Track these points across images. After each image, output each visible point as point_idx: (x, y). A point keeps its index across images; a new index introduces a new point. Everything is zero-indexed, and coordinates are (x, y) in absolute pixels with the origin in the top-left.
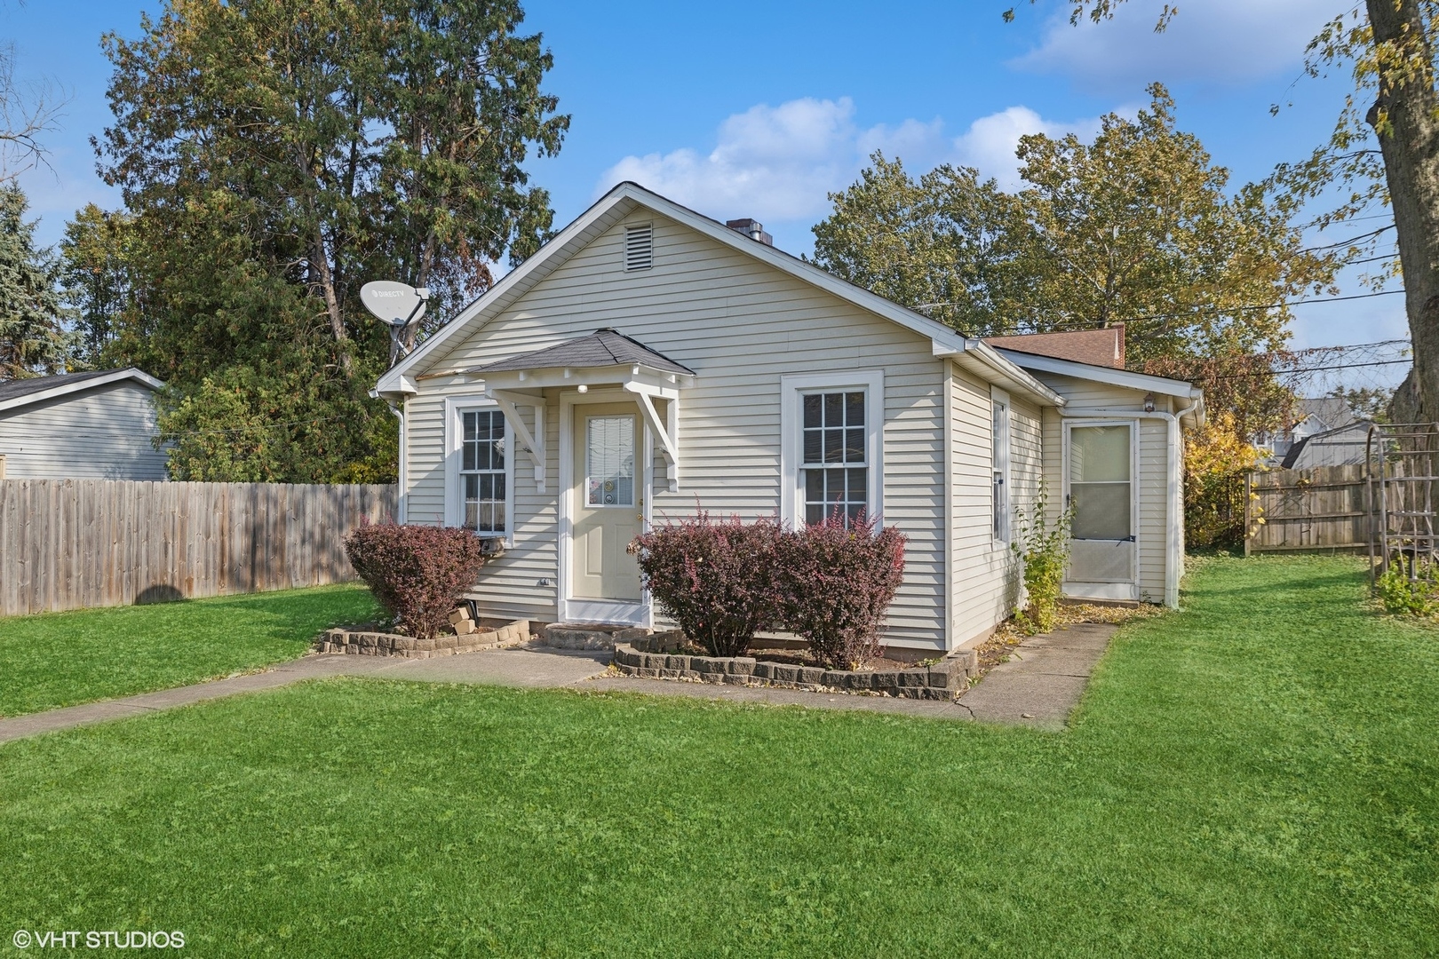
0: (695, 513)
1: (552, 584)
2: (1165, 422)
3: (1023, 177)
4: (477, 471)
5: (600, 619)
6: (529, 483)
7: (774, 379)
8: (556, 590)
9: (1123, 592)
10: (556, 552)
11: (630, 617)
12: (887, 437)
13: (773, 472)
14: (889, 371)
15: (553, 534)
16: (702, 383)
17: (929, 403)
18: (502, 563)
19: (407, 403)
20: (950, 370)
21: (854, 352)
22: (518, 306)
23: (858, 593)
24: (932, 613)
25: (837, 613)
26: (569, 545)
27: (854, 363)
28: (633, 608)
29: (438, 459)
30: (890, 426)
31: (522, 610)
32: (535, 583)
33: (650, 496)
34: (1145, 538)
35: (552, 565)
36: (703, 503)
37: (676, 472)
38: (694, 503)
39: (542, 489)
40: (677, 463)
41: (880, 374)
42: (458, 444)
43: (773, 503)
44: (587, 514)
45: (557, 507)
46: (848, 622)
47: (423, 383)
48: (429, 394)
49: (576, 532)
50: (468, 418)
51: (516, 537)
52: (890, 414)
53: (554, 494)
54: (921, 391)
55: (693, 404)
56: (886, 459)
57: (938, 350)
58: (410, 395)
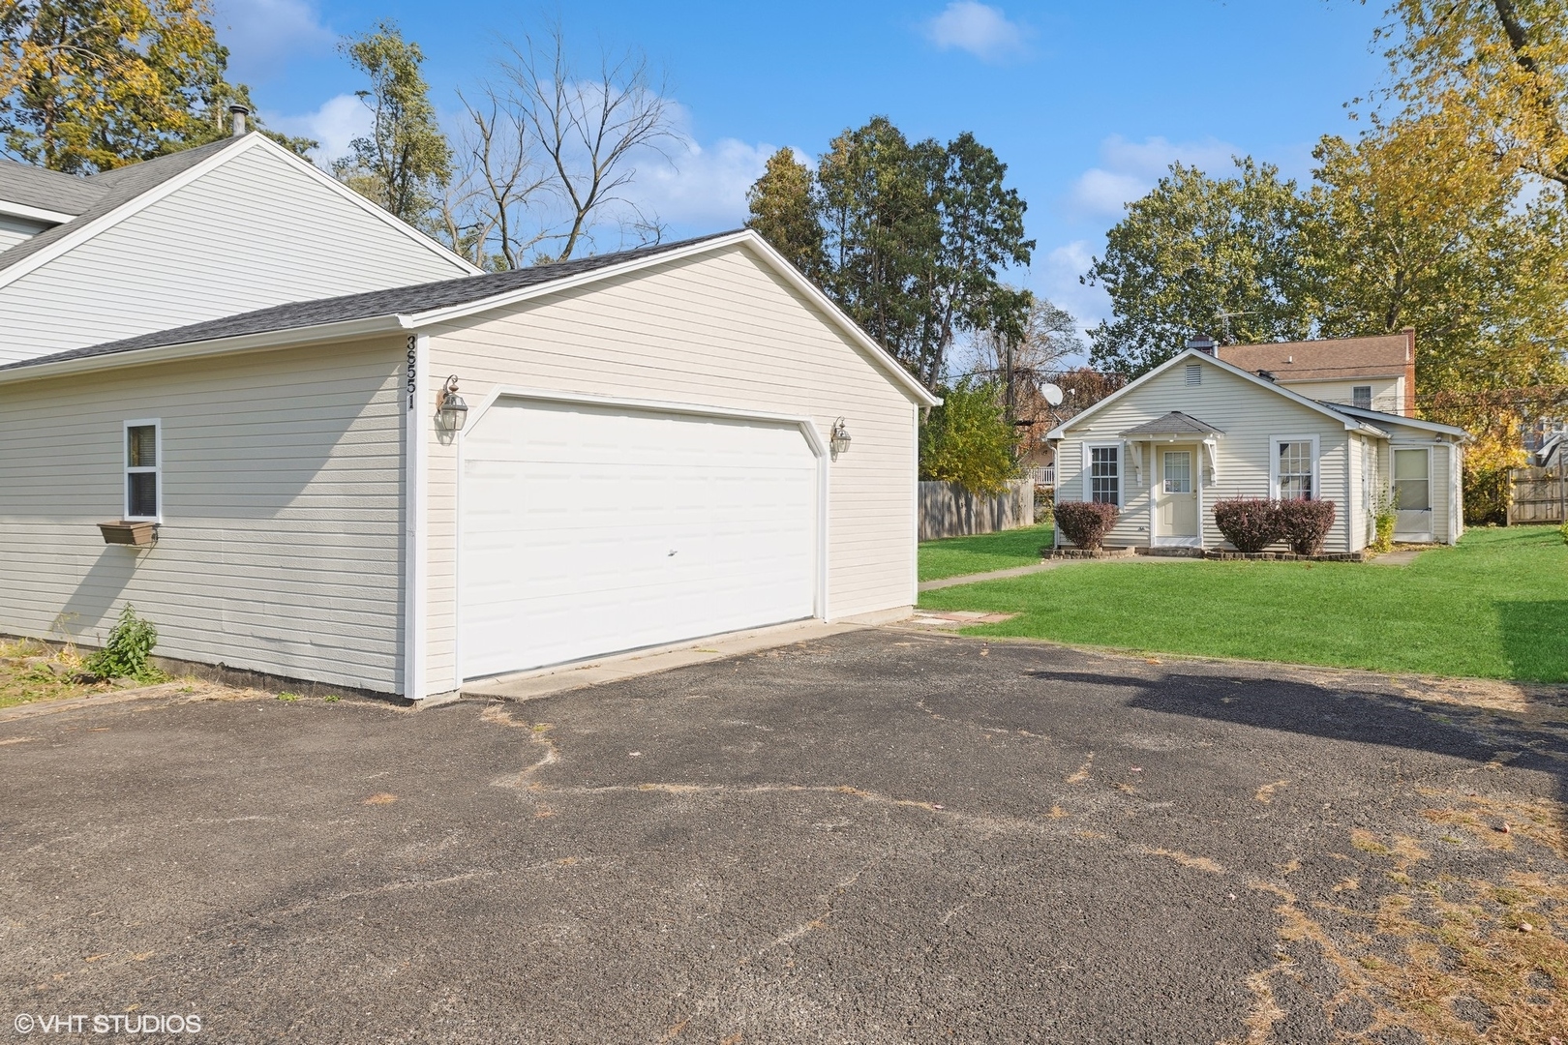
0: (1236, 496)
1: (1146, 529)
2: (1448, 448)
3: (1315, 177)
4: (1100, 477)
5: (1174, 545)
6: (1134, 482)
7: (1266, 437)
8: (1149, 532)
9: (1425, 538)
10: (1149, 515)
11: (1191, 543)
12: (1321, 463)
13: (1266, 478)
14: (1322, 434)
15: (1148, 506)
16: (1228, 438)
17: (1341, 448)
18: (1120, 520)
19: (1059, 444)
20: (1351, 435)
21: (1306, 426)
22: (1125, 399)
23: (1320, 526)
24: (1343, 537)
25: (1310, 534)
26: (1155, 512)
27: (1306, 431)
28: (1193, 539)
29: (1078, 471)
30: (1323, 458)
31: (1131, 542)
32: (1137, 529)
33: (1201, 489)
34: (1437, 509)
35: (1148, 521)
36: (1240, 491)
37: (1215, 477)
38: (1236, 491)
39: (1140, 485)
40: (1216, 474)
41: (1318, 436)
42: (1090, 464)
43: (1266, 491)
44: (1165, 497)
45: (1149, 493)
46: (1315, 537)
47: (1068, 434)
48: (1072, 440)
49: (1158, 505)
50: (1095, 451)
51: (1126, 508)
52: (1323, 453)
53: (1148, 487)
54: (1338, 443)
55: (1224, 447)
56: (1321, 472)
57: (1347, 428)
58: (1060, 440)
